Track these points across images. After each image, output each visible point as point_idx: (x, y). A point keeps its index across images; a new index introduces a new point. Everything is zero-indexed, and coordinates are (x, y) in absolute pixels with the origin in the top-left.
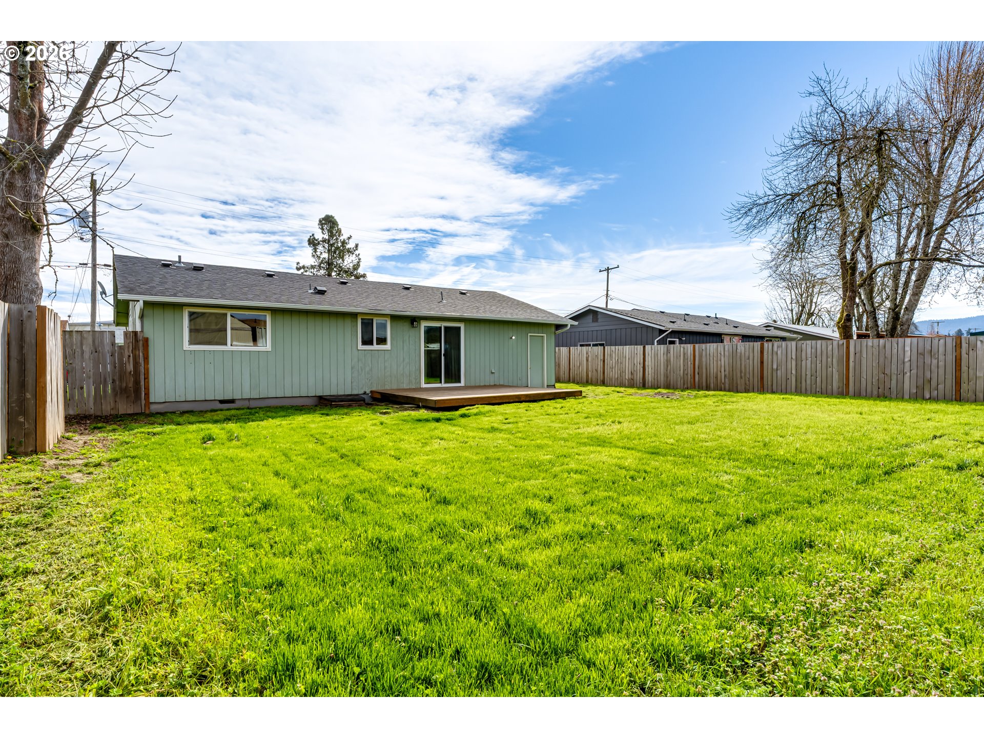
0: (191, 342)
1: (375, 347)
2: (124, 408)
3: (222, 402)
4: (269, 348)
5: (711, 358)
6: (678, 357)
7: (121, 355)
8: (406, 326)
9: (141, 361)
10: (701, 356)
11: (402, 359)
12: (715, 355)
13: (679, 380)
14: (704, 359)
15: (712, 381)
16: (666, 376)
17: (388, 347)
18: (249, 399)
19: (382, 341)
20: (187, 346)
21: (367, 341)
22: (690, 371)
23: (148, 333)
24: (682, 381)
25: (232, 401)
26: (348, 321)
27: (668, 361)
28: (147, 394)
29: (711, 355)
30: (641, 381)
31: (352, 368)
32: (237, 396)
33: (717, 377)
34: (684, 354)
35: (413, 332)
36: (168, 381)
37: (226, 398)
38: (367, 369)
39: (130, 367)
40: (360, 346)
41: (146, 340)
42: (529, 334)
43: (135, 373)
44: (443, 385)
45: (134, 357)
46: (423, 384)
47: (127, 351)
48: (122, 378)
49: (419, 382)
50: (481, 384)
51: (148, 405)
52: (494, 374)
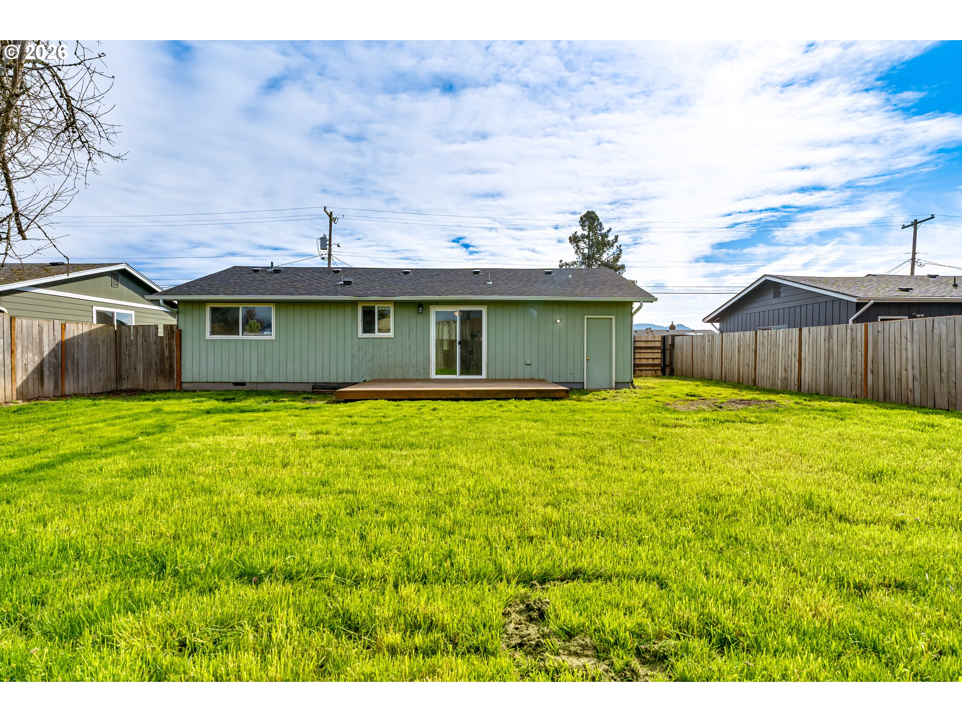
0: (213, 332)
1: (377, 335)
2: (163, 385)
3: (236, 384)
4: (273, 337)
5: (892, 346)
6: (843, 345)
7: (162, 343)
8: (413, 312)
9: (174, 348)
10: (876, 343)
11: (408, 347)
12: (898, 340)
13: (844, 381)
14: (880, 348)
15: (893, 386)
16: (828, 375)
17: (391, 334)
18: (257, 383)
19: (384, 329)
20: (208, 336)
21: (368, 327)
22: (860, 368)
23: (181, 327)
24: (849, 384)
25: (243, 384)
26: (349, 311)
27: (829, 351)
28: (179, 375)
29: (892, 339)
30: (796, 382)
31: (353, 356)
32: (247, 380)
33: (900, 380)
34: (852, 339)
35: (420, 318)
36: (194, 365)
37: (238, 381)
38: (369, 357)
39: (167, 353)
40: (360, 334)
41: (180, 332)
42: (586, 317)
43: (171, 357)
44: (458, 376)
45: (170, 346)
46: (433, 375)
47: (166, 341)
48: (162, 361)
49: (428, 373)
50: (511, 378)
51: (181, 383)
52: (529, 367)
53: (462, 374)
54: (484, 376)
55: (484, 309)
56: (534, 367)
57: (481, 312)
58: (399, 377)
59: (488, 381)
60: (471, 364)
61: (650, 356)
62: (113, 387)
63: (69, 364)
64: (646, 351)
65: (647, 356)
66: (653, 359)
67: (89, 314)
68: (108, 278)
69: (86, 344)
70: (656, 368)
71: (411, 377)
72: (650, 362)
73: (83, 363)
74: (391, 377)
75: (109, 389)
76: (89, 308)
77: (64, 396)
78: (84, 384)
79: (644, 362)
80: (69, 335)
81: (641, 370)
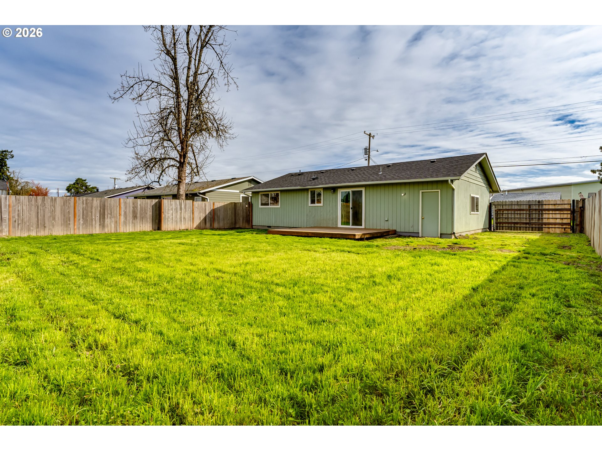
0: (262, 205)
1: (316, 205)
3: (268, 227)
4: (279, 206)
8: (331, 192)
9: (250, 211)
11: (329, 211)
17: (321, 205)
18: (274, 227)
19: (319, 202)
20: (260, 206)
21: (313, 202)
25: (270, 227)
26: (306, 193)
28: (252, 222)
31: (307, 215)
32: (271, 225)
35: (334, 195)
36: (256, 219)
38: (313, 216)
39: (248, 213)
40: (310, 205)
41: (252, 204)
42: (421, 191)
43: (249, 215)
44: (350, 226)
45: (249, 210)
46: (340, 225)
47: (248, 209)
48: (247, 217)
49: (337, 224)
50: (378, 228)
51: (252, 226)
52: (387, 222)
53: (353, 225)
54: (363, 227)
55: (363, 189)
56: (390, 222)
57: (362, 191)
58: (325, 226)
59: (365, 229)
60: (357, 220)
61: (558, 216)
62: (234, 226)
63: (216, 217)
64: (554, 212)
65: (554, 216)
66: (562, 219)
67: (239, 198)
68: (247, 183)
69: (222, 210)
70: (564, 226)
71: (330, 226)
72: (558, 221)
73: (221, 217)
74: (322, 226)
75: (231, 227)
76: (239, 195)
77: (212, 229)
78: (221, 225)
79: (552, 221)
80: (216, 207)
81: (549, 228)
